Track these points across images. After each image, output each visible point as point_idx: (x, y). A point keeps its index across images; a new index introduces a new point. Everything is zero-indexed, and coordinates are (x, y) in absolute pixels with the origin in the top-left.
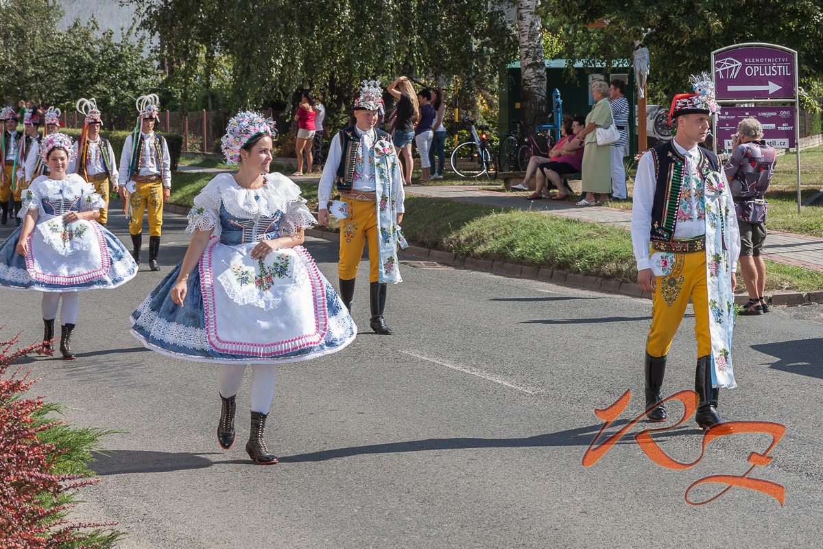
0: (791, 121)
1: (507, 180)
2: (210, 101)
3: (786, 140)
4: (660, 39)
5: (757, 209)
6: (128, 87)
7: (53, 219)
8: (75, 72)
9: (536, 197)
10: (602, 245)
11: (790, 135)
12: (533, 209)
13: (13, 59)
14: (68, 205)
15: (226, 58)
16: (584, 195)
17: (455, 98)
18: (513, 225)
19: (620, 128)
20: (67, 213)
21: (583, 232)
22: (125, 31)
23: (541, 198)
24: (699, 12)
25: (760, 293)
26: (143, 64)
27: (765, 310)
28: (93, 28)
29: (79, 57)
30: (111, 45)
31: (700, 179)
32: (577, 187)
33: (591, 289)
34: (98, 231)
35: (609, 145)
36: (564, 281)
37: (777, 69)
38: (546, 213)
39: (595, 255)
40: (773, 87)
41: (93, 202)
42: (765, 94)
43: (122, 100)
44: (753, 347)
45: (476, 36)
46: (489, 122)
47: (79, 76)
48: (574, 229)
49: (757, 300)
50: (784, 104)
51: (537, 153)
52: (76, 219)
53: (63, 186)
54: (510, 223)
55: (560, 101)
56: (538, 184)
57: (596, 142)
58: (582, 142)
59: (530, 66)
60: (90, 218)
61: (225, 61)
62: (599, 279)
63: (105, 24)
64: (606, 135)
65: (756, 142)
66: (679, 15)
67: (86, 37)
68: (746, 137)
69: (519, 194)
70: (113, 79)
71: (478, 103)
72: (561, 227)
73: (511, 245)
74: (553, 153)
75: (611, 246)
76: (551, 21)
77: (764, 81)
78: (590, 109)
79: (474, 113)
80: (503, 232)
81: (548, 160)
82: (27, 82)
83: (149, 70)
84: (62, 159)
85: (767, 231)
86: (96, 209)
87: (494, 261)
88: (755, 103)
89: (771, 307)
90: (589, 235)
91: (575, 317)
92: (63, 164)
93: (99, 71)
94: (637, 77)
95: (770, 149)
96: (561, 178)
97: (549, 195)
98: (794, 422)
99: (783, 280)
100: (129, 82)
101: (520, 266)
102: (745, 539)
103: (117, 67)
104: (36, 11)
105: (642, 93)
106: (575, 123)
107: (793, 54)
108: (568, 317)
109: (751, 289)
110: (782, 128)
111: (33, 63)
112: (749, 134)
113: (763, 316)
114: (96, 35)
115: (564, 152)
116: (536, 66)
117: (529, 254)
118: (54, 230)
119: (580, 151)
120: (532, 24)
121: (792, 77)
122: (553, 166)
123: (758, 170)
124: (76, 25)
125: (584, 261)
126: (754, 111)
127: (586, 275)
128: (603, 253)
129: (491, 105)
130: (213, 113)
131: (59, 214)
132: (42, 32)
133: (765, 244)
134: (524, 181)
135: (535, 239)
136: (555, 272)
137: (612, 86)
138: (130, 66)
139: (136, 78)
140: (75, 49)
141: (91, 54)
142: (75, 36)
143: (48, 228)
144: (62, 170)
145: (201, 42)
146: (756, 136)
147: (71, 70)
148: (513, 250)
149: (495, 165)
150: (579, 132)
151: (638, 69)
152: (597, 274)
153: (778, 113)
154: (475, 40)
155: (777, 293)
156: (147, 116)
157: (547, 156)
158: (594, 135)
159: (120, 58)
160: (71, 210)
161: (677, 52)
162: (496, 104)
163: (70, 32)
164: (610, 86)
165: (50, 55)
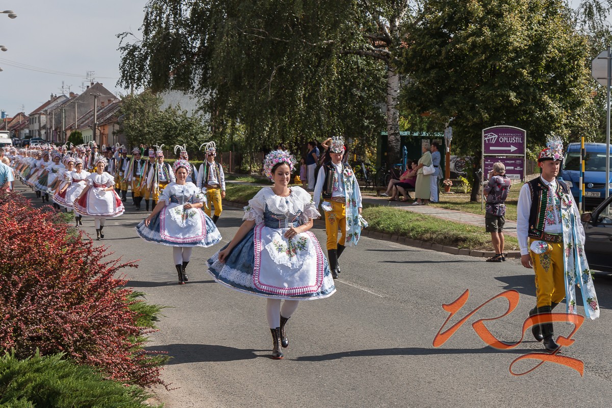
0: (522, 166)
1: (378, 191)
2: (234, 147)
3: (519, 175)
4: (457, 123)
5: (501, 209)
6: (194, 139)
7: (178, 207)
8: (168, 131)
9: (392, 200)
10: (423, 225)
11: (521, 173)
12: (390, 206)
13: (138, 124)
14: (186, 199)
15: (243, 126)
16: (416, 200)
17: (355, 149)
18: (380, 213)
19: (435, 166)
20: (186, 204)
21: (415, 218)
22: (194, 111)
23: (395, 200)
24: (477, 109)
25: (501, 252)
26: (202, 128)
27: (504, 260)
28: (178, 109)
29: (170, 123)
30: (186, 118)
31: (557, 199)
32: (413, 195)
33: (417, 247)
34: (202, 215)
35: (429, 175)
36: (404, 242)
37: (515, 139)
38: (397, 208)
39: (420, 230)
40: (513, 148)
41: (200, 198)
42: (509, 152)
43: (191, 145)
44: (496, 278)
45: (366, 119)
46: (371, 162)
47: (170, 133)
48: (410, 216)
49: (500, 255)
50: (519, 157)
51: (394, 178)
52: (191, 207)
53: (184, 188)
54: (378, 212)
55: (406, 152)
56: (394, 193)
57: (423, 173)
58: (416, 173)
59: (392, 134)
60: (198, 207)
61: (243, 128)
62: (421, 242)
63: (184, 107)
64: (428, 170)
65: (501, 175)
66: (467, 111)
67: (174, 113)
68: (497, 173)
69: (384, 198)
70: (187, 135)
71: (366, 153)
72: (404, 215)
73: (378, 223)
74: (402, 178)
75: (428, 225)
76: (404, 113)
77: (508, 145)
78: (420, 156)
79: (364, 157)
80: (375, 216)
81: (399, 181)
82: (144, 135)
83: (204, 131)
84: (184, 173)
85: (506, 220)
86: (201, 202)
87: (369, 231)
88: (506, 156)
89: (506, 259)
90: (417, 220)
91: (407, 260)
92: (184, 176)
93: (180, 131)
94: (446, 141)
95: (508, 179)
96: (405, 190)
97: (399, 199)
98: (513, 316)
99: (514, 245)
100: (195, 137)
101: (382, 234)
102: (482, 373)
103: (189, 129)
104: (150, 100)
105: (448, 149)
106: (413, 163)
107: (524, 132)
108: (404, 260)
109: (497, 249)
110: (517, 169)
111: (148, 126)
112: (498, 171)
113: (502, 263)
114: (179, 113)
115: (407, 178)
116: (395, 134)
117: (387, 228)
118: (178, 213)
119: (415, 177)
120: (394, 113)
121: (523, 143)
122: (401, 184)
123: (502, 190)
124: (170, 108)
125: (414, 232)
126: (503, 160)
127: (415, 239)
128: (424, 229)
129: (373, 153)
130: (234, 153)
131: (181, 204)
132: (153, 111)
133: (504, 227)
134: (387, 192)
135: (390, 221)
136: (400, 237)
137: (432, 145)
138: (195, 129)
139: (198, 135)
140: (169, 119)
141: (176, 122)
142: (169, 113)
143: (174, 212)
144: (183, 179)
145: (229, 118)
146: (502, 173)
147: (166, 130)
148: (379, 226)
149: (373, 183)
150: (414, 168)
151: (446, 137)
152: (420, 239)
153: (515, 161)
154: (365, 121)
155: (510, 251)
156: (210, 154)
157: (399, 180)
158: (422, 170)
159: (190, 124)
160: (188, 202)
161: (466, 129)
162: (375, 153)
163: (166, 111)
164: (431, 145)
165: (156, 122)
